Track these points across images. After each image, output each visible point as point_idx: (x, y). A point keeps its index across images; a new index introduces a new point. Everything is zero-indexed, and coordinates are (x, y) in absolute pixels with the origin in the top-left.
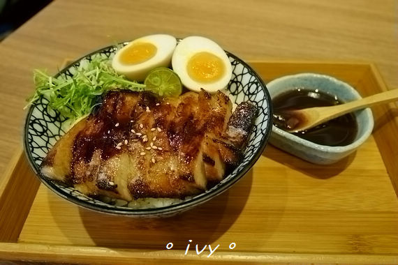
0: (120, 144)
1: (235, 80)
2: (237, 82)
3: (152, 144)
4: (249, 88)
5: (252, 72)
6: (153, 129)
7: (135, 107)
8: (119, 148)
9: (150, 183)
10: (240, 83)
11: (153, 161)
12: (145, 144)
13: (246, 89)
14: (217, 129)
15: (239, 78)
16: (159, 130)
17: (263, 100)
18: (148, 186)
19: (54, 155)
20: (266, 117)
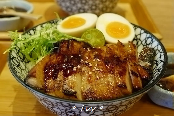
0: (75, 67)
1: (136, 38)
2: (137, 40)
3: (95, 68)
4: (146, 42)
5: (146, 32)
6: (94, 60)
7: (80, 49)
8: (75, 70)
9: (96, 91)
10: (140, 39)
11: (98, 77)
12: (91, 68)
13: (144, 42)
14: (133, 61)
15: (138, 37)
16: (99, 60)
17: (158, 46)
18: (95, 94)
19: (35, 72)
20: (163, 54)
